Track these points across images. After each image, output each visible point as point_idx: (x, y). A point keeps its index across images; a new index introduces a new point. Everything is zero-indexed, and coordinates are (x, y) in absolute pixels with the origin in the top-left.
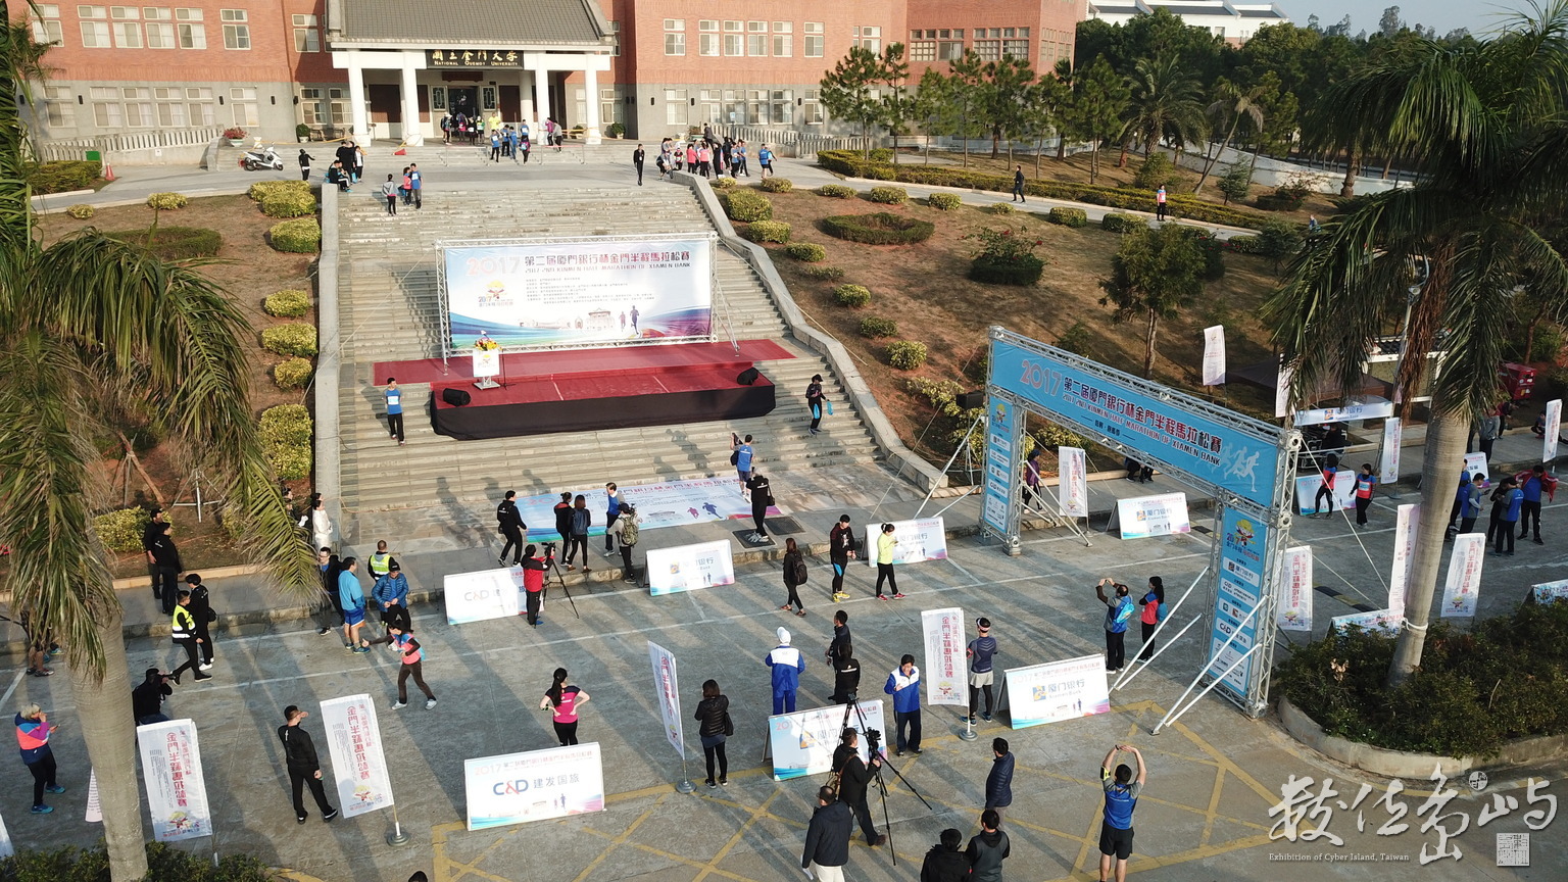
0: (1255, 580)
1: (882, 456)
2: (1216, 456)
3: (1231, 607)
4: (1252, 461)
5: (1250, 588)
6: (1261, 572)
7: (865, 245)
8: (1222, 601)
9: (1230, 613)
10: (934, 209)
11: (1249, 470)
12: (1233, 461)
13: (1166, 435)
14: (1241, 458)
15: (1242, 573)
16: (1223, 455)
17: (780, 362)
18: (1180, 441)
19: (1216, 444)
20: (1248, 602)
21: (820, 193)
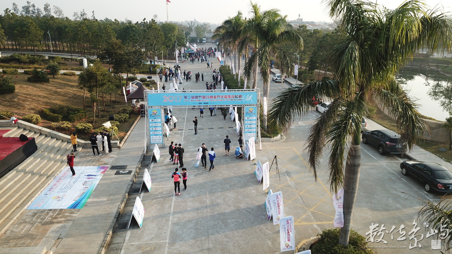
0: (255, 118)
9: (249, 127)
11: (250, 98)
12: (246, 98)
13: (224, 99)
14: (248, 97)
15: (251, 118)
16: (243, 98)
17: (8, 133)
18: (229, 99)
19: (240, 97)
20: (254, 123)
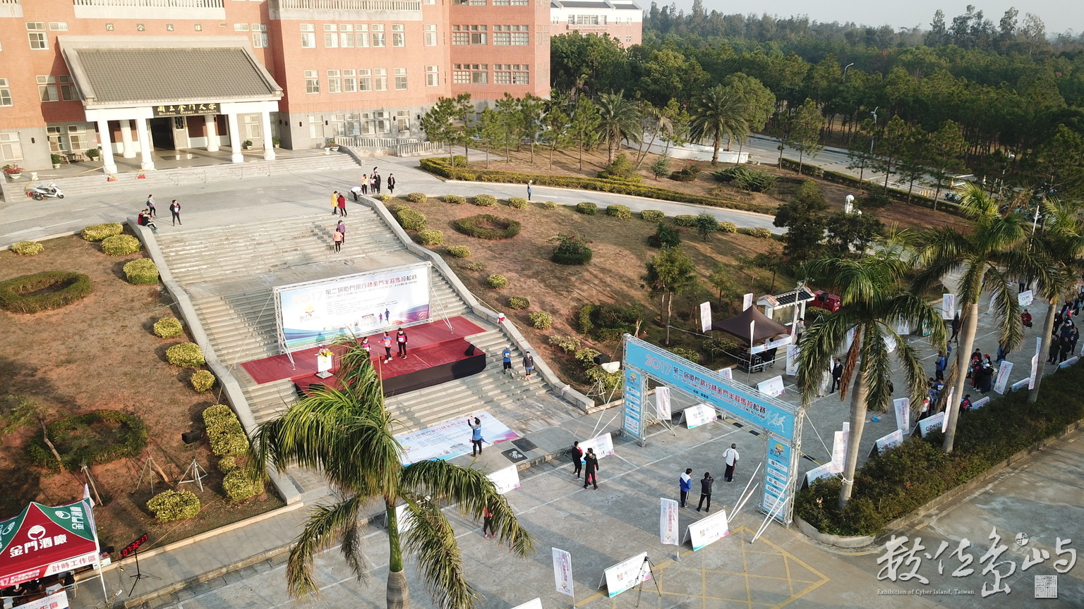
0: (785, 469)
1: (551, 389)
2: (763, 415)
3: (774, 480)
4: (782, 419)
5: (783, 473)
6: (788, 466)
7: (486, 241)
8: (768, 478)
9: (773, 482)
10: (512, 208)
11: (780, 422)
12: (772, 419)
13: (735, 402)
14: (776, 417)
15: (778, 466)
16: (767, 414)
17: (478, 335)
18: (743, 406)
19: (763, 410)
20: (782, 478)
21: (442, 200)
